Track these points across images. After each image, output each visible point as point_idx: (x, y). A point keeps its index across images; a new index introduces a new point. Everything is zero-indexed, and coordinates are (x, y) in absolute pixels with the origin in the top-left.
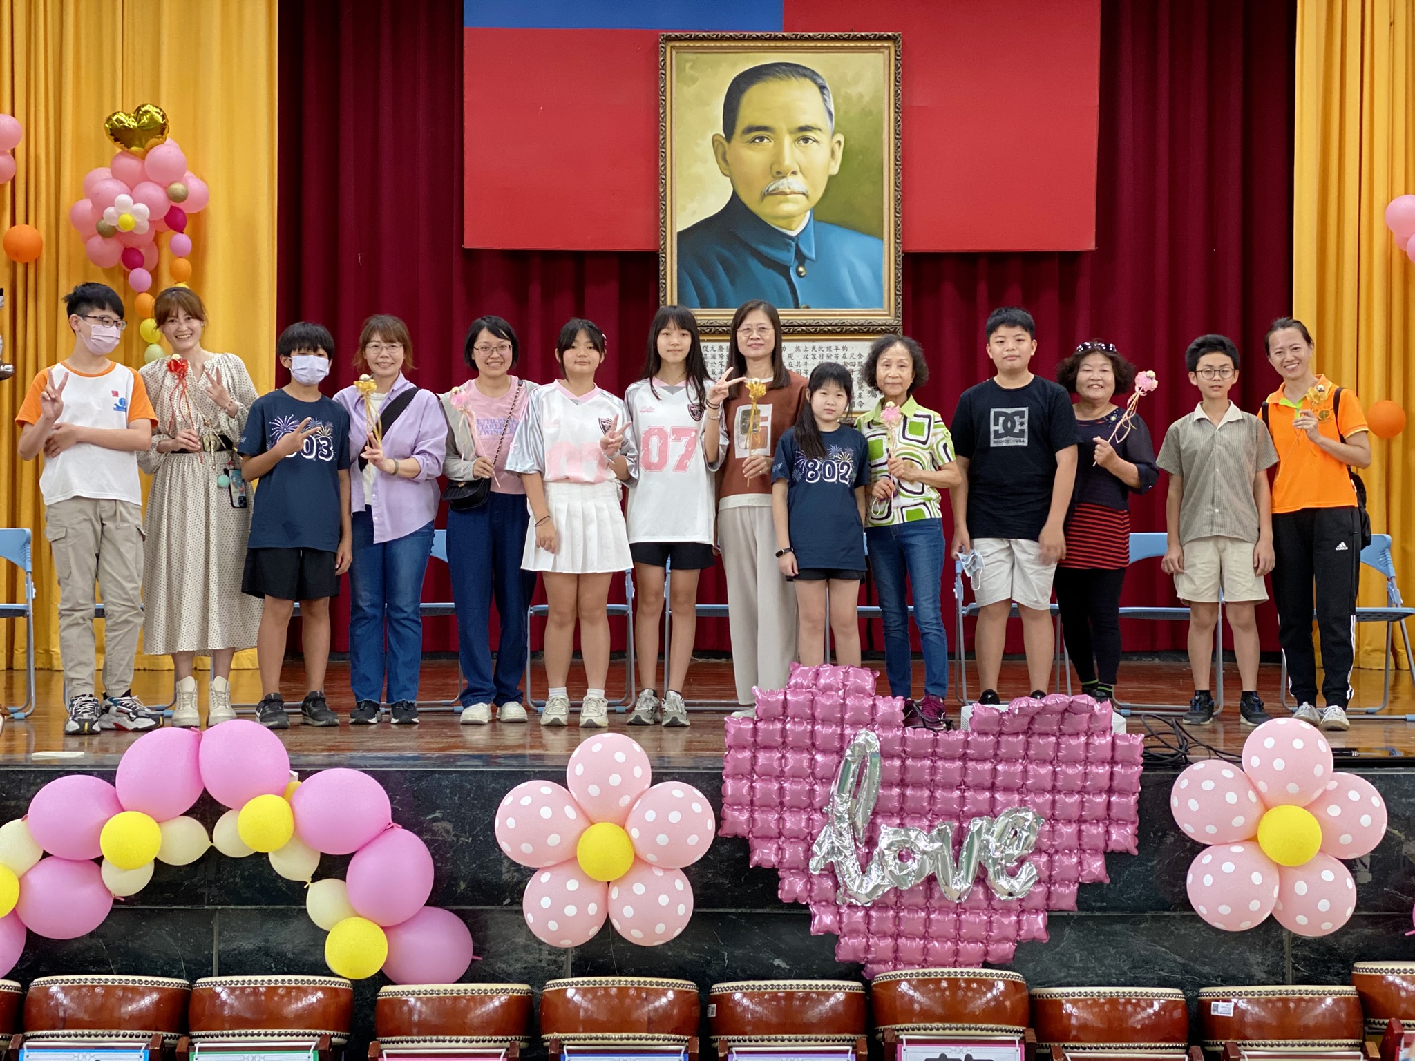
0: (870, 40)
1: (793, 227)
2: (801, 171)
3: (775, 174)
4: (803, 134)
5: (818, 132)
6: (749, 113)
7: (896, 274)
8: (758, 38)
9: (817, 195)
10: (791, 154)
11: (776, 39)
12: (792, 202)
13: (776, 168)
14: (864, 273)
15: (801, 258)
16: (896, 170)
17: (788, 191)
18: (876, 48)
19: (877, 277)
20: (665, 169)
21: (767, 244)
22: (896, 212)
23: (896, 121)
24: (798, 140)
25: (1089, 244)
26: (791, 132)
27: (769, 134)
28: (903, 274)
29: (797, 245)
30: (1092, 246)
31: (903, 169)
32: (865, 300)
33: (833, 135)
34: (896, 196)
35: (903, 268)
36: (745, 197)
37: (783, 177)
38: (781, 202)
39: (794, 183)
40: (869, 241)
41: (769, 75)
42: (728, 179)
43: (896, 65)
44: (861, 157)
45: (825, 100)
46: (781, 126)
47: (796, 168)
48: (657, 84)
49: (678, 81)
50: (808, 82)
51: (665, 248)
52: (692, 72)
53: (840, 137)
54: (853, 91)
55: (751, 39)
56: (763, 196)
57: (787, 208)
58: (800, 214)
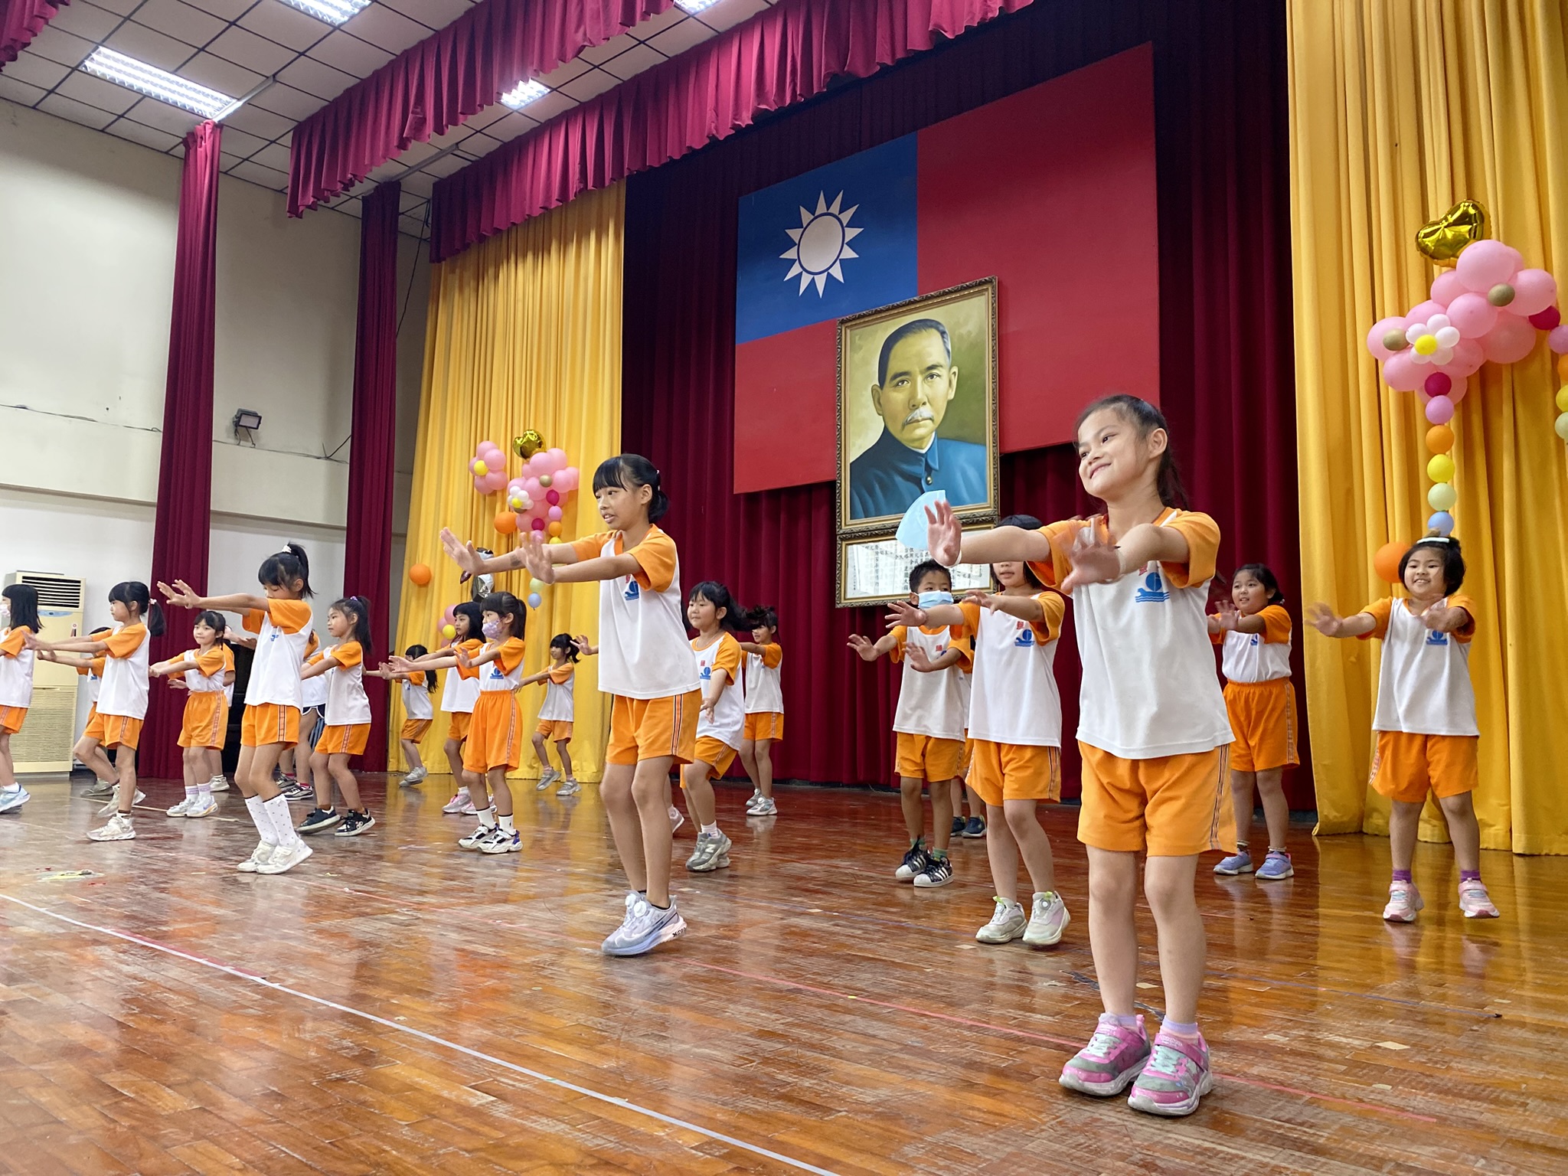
0: (973, 287)
1: (924, 446)
2: (929, 402)
3: (911, 407)
4: (930, 372)
5: (940, 368)
6: (894, 366)
8: (898, 307)
9: (939, 419)
10: (923, 389)
11: (911, 303)
12: (923, 427)
13: (912, 404)
14: (972, 474)
15: (929, 469)
16: (993, 387)
17: (920, 418)
18: (979, 292)
19: (983, 477)
21: (908, 462)
22: (993, 421)
23: (992, 347)
24: (927, 377)
26: (922, 373)
27: (908, 377)
29: (926, 460)
31: (999, 385)
32: (975, 498)
33: (950, 368)
34: (993, 408)
35: (1000, 467)
36: (891, 430)
37: (917, 409)
38: (915, 428)
39: (925, 411)
40: (976, 449)
41: (908, 332)
42: (882, 417)
43: (993, 302)
44: (970, 382)
45: (944, 342)
46: (916, 369)
47: (926, 400)
49: (850, 351)
50: (934, 331)
52: (858, 343)
53: (955, 369)
54: (963, 331)
55: (894, 308)
56: (904, 426)
57: (920, 432)
58: (928, 435)
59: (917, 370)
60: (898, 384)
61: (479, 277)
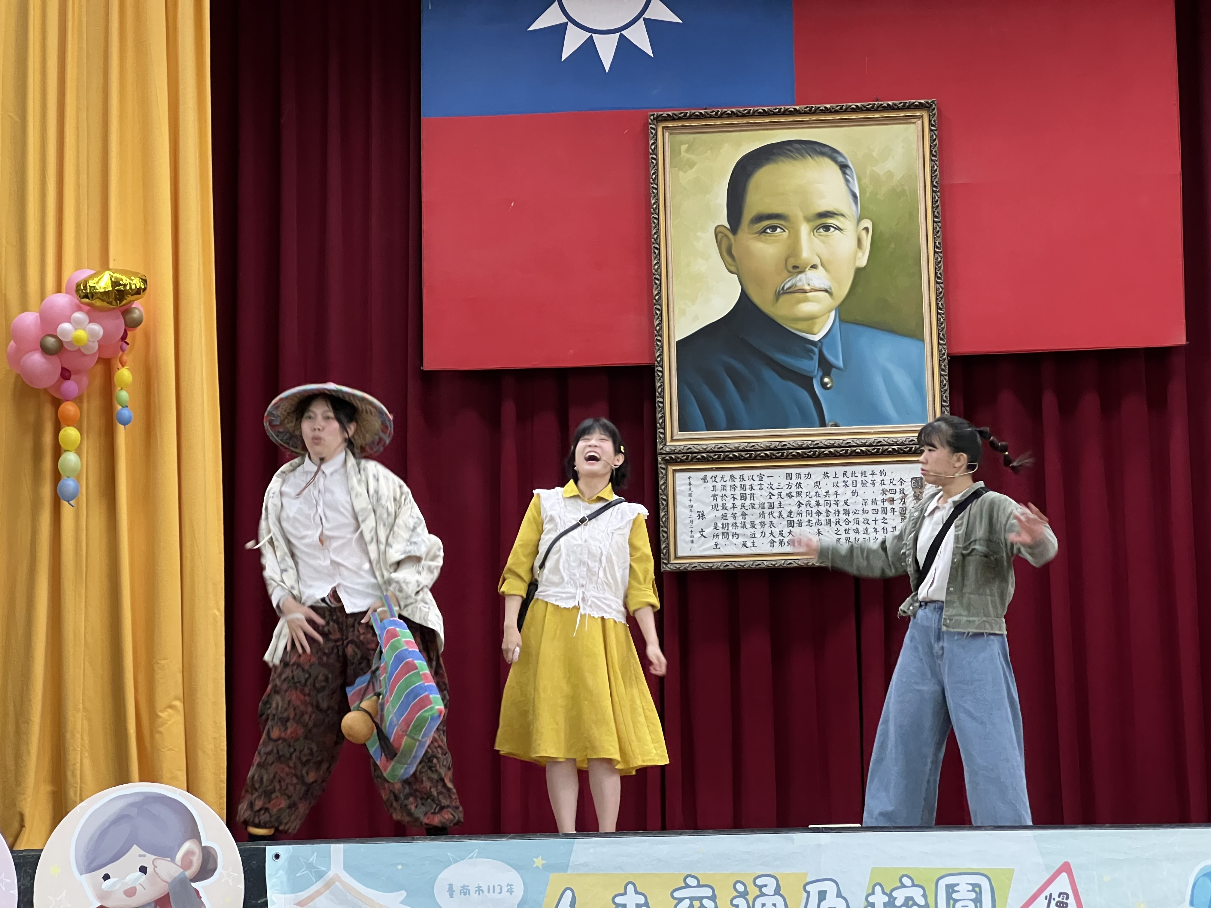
0: (898, 109)
1: (815, 330)
2: (822, 265)
4: (823, 221)
5: (841, 218)
6: (758, 200)
7: (941, 382)
8: (765, 114)
9: (842, 291)
10: (810, 245)
11: (787, 113)
12: (813, 301)
13: (792, 262)
14: (902, 381)
15: (826, 367)
16: (936, 259)
17: (807, 288)
18: (908, 117)
19: (919, 386)
20: (660, 267)
21: (784, 352)
22: (938, 307)
23: (934, 201)
24: (817, 228)
25: (1180, 339)
26: (808, 220)
27: (782, 222)
28: (950, 381)
29: (821, 352)
30: (1182, 340)
31: (945, 258)
32: (906, 415)
33: (859, 220)
34: (937, 289)
35: (950, 375)
37: (801, 272)
38: (799, 302)
39: (814, 279)
40: (906, 344)
41: (780, 154)
42: (736, 276)
43: (931, 137)
44: (893, 246)
45: (847, 181)
46: (797, 213)
47: (818, 262)
48: (648, 171)
49: (672, 167)
50: (827, 162)
51: (662, 360)
52: (688, 156)
53: (867, 223)
54: (881, 169)
55: (755, 114)
56: (778, 295)
57: (807, 308)
58: (823, 315)
59: (800, 215)
60: (764, 231)
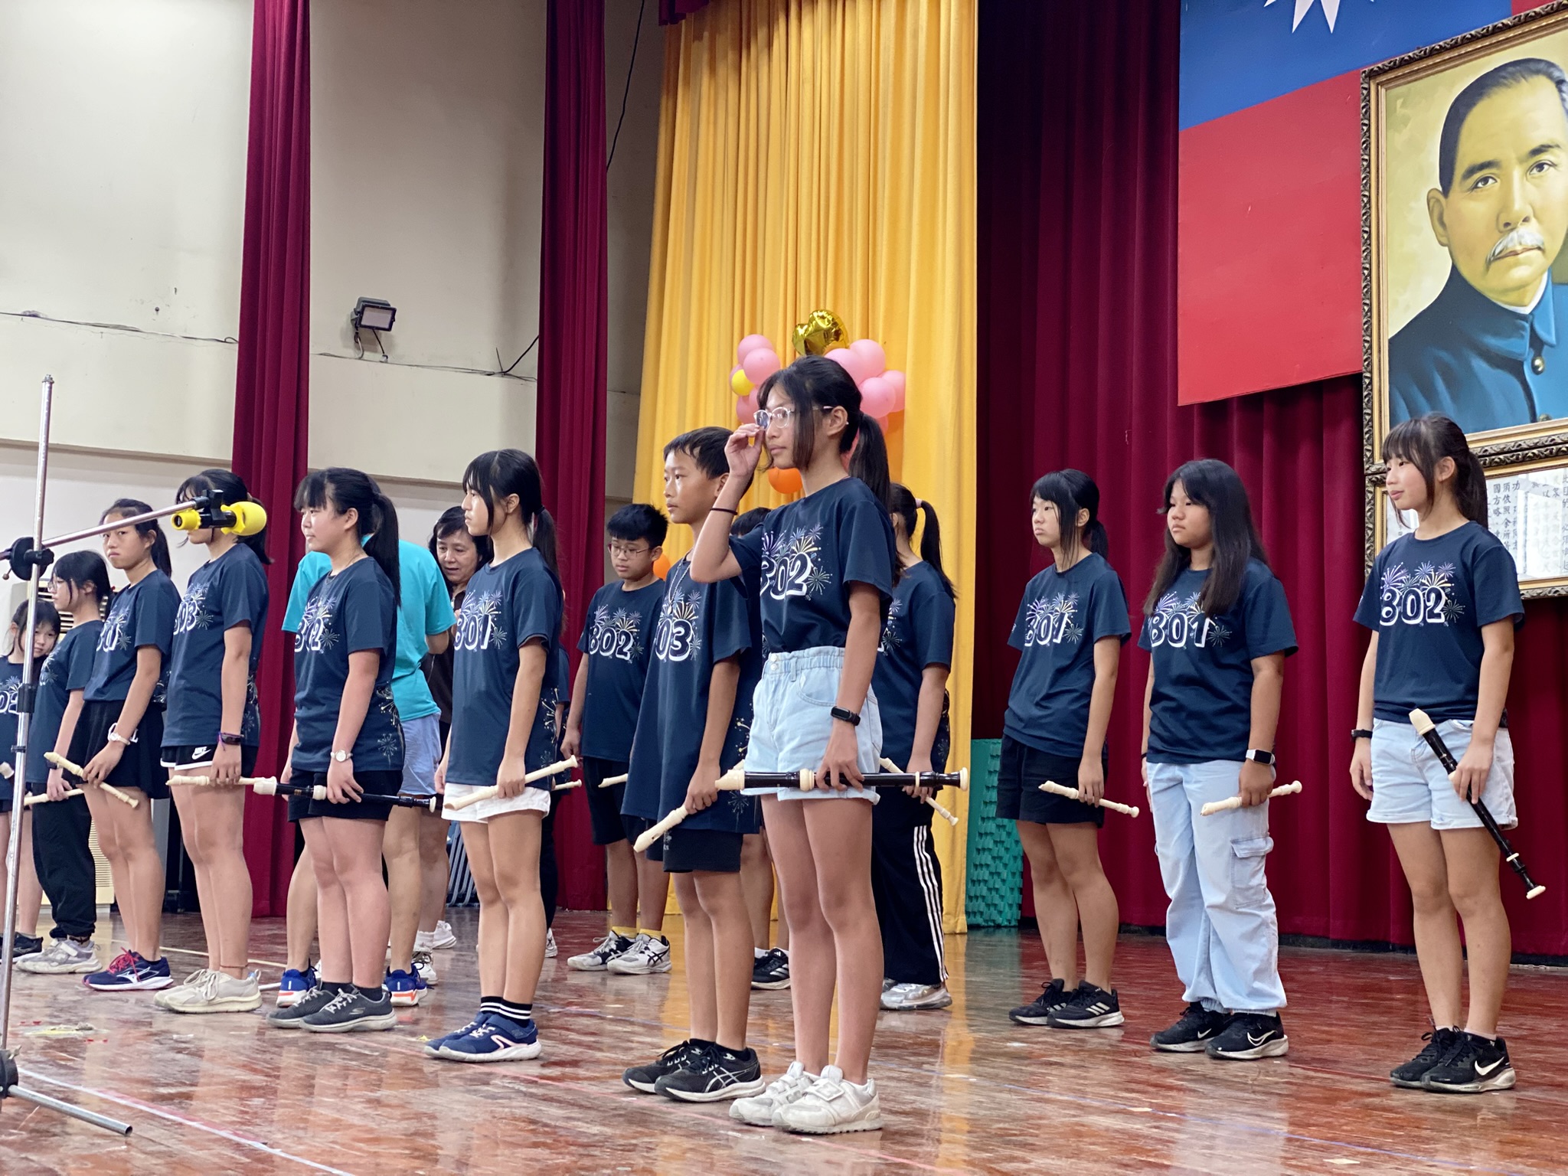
1: (1526, 301)
2: (1535, 216)
3: (1502, 227)
4: (1537, 158)
5: (1556, 151)
6: (1468, 153)
8: (1474, 39)
9: (1555, 247)
10: (1522, 192)
11: (1497, 31)
12: (1525, 264)
13: (1503, 221)
15: (1537, 344)
17: (1519, 248)
20: (1369, 253)
21: (1496, 334)
24: (1531, 169)
26: (1521, 161)
27: (1495, 171)
29: (1532, 328)
36: (1465, 272)
37: (1512, 230)
38: (1510, 267)
39: (1528, 234)
41: (1493, 85)
42: (1446, 248)
45: (1563, 100)
46: (1509, 154)
47: (1529, 212)
48: (1357, 139)
49: (1386, 127)
50: (1542, 81)
51: (1370, 364)
52: (1402, 113)
55: (1466, 41)
56: (1489, 263)
57: (1519, 273)
58: (1535, 280)
59: (1513, 156)
60: (1476, 187)
61: (742, 44)
